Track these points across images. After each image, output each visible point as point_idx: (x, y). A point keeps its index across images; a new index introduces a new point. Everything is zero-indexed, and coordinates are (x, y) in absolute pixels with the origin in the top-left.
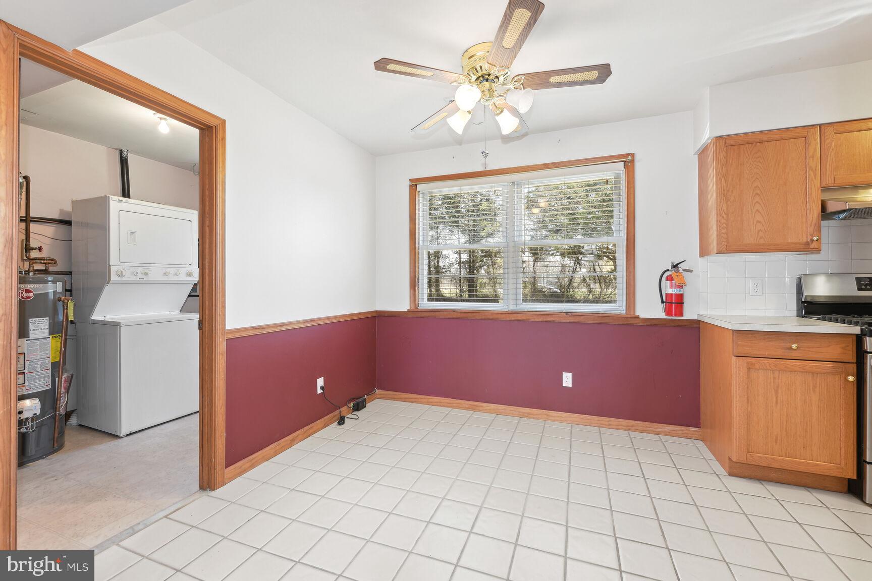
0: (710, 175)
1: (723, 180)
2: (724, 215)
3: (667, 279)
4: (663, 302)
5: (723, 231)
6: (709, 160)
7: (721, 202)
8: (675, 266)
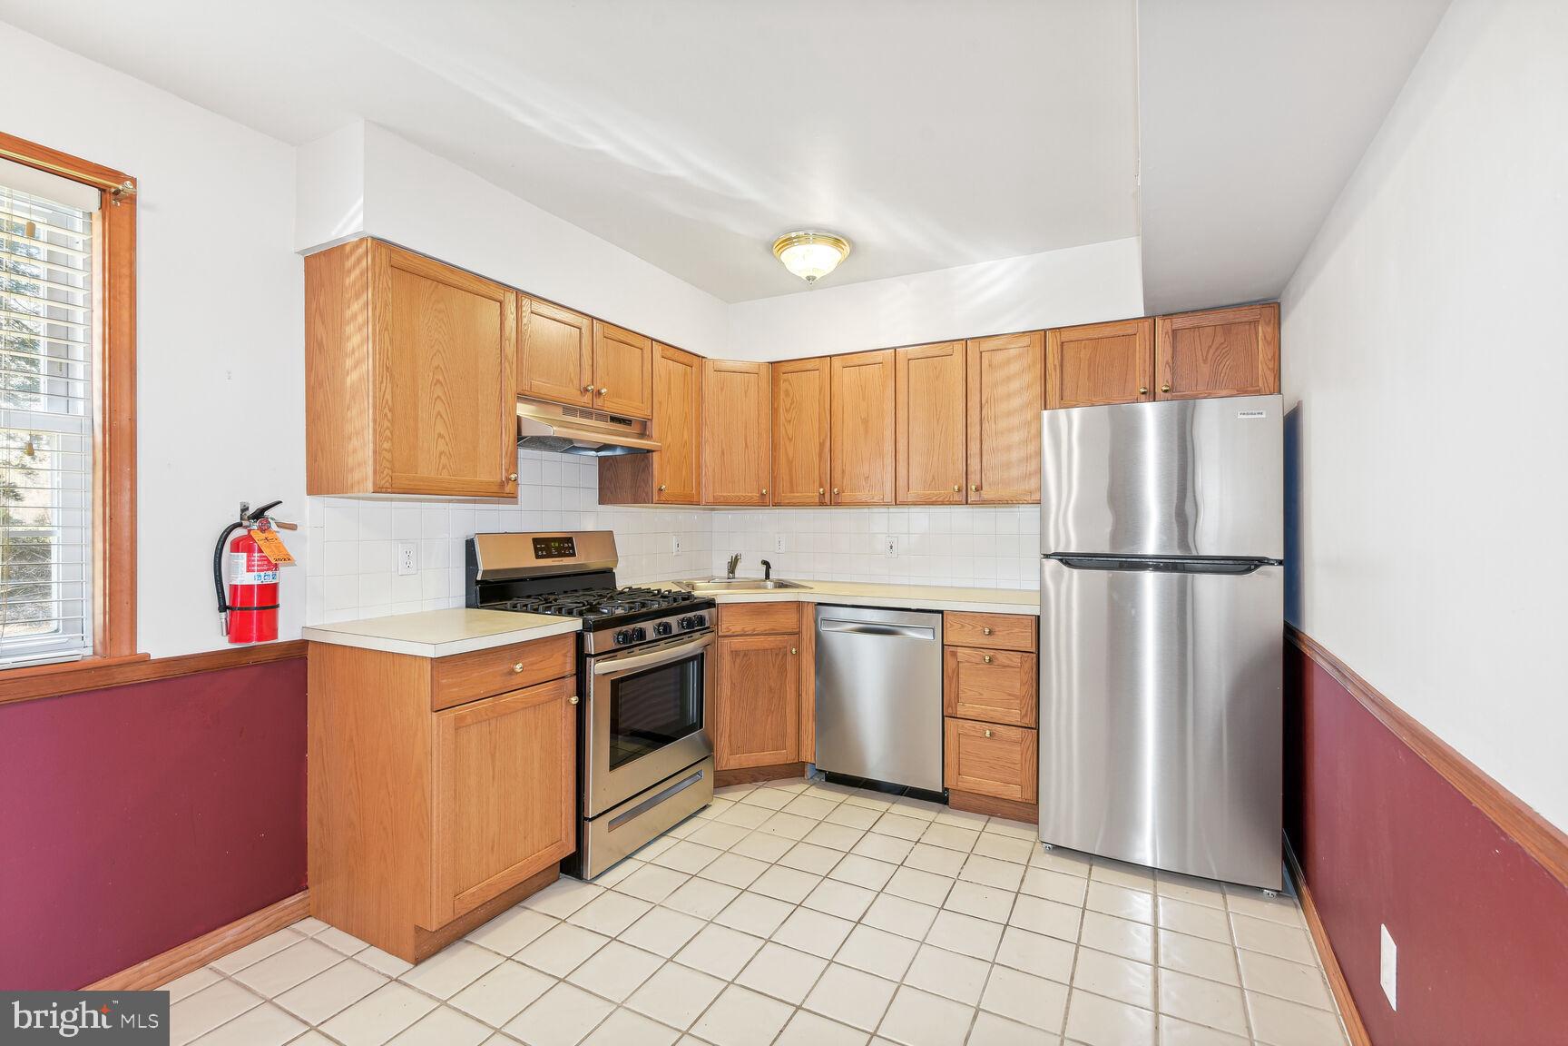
0: (354, 317)
1: (386, 335)
2: (386, 410)
3: (236, 547)
4: (223, 608)
5: (386, 445)
6: (349, 280)
7: (382, 382)
8: (259, 514)
